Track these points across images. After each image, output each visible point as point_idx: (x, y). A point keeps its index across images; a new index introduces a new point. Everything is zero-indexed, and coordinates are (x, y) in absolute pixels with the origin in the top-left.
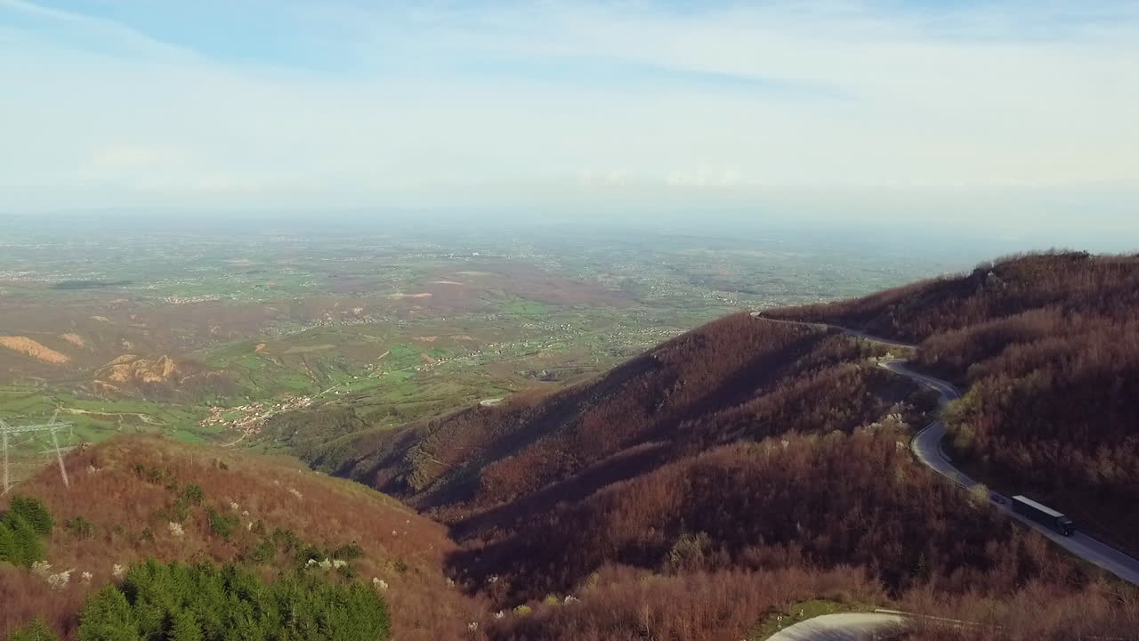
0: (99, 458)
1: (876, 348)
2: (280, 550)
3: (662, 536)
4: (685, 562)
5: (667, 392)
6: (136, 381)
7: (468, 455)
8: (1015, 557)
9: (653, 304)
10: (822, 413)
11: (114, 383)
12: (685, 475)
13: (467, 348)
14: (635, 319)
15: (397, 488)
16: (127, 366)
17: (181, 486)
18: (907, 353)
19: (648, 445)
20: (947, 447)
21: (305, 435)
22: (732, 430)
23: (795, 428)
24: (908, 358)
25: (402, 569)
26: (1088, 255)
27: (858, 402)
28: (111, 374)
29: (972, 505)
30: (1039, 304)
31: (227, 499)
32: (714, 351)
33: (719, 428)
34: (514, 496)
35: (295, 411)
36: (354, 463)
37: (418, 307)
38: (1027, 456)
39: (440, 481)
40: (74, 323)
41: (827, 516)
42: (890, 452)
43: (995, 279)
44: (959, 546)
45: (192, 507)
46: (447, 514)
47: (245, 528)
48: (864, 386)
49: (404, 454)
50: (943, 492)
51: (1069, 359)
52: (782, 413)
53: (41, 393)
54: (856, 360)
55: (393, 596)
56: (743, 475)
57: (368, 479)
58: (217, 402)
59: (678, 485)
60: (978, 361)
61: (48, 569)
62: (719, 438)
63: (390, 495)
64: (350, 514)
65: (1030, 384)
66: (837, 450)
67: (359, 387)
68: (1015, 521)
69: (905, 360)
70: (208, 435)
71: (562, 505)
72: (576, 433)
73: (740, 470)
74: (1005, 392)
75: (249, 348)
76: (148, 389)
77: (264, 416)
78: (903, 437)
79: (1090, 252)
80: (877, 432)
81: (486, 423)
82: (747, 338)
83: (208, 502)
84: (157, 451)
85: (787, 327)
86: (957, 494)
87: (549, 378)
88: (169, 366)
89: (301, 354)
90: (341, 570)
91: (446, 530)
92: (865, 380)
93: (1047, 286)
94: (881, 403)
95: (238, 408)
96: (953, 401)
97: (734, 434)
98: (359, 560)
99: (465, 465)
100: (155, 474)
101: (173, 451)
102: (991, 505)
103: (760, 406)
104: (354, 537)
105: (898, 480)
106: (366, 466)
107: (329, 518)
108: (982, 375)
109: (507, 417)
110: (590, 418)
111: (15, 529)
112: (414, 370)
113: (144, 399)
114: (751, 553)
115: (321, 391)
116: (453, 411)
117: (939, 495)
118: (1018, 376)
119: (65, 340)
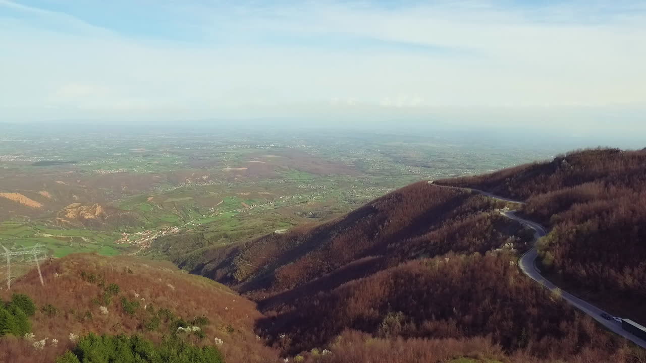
0: (61, 268)
1: (499, 203)
2: (162, 321)
3: (377, 313)
4: (390, 329)
5: (380, 227)
6: (80, 218)
7: (268, 262)
8: (576, 331)
9: (374, 174)
10: (468, 241)
11: (68, 219)
12: (391, 277)
13: (267, 199)
14: (362, 182)
15: (227, 280)
16: (75, 210)
17: (106, 284)
18: (516, 206)
19: (370, 258)
20: (538, 263)
21: (176, 249)
22: (416, 251)
23: (453, 250)
24: (517, 209)
25: (231, 330)
26: (619, 150)
27: (488, 235)
28: (66, 214)
29: (552, 300)
30: (591, 179)
31: (132, 291)
32: (407, 204)
33: (410, 248)
34: (294, 285)
35: (170, 235)
36: (203, 265)
37: (239, 176)
38: (583, 272)
39: (252, 276)
40: (45, 185)
41: (470, 304)
42: (506, 267)
43: (566, 164)
44: (545, 323)
45: (113, 297)
46: (256, 295)
47: (143, 309)
48: (492, 226)
49: (231, 260)
50: (536, 292)
51: (608, 213)
52: (446, 241)
53: (26, 225)
54: (488, 210)
55: (226, 349)
56: (423, 278)
57: (211, 275)
58: (126, 230)
59: (386, 284)
60: (557, 213)
61: (33, 338)
62: (410, 254)
63: (224, 284)
64: (201, 298)
65: (586, 228)
66: (476, 265)
67: (206, 221)
68: (577, 309)
69: (515, 210)
70: (121, 249)
71: (321, 293)
72: (329, 250)
73: (422, 275)
74: (572, 232)
75: (144, 199)
76: (87, 223)
77: (152, 238)
78: (513, 258)
79: (621, 149)
80: (499, 254)
81: (278, 243)
82: (426, 196)
83: (122, 293)
84: (93, 263)
85: (448, 190)
86: (544, 292)
87: (314, 216)
88: (99, 210)
89: (173, 203)
90: (196, 333)
91: (255, 304)
92: (492, 222)
93: (597, 168)
94: (501, 236)
95: (138, 234)
96: (543, 237)
97: (419, 252)
98: (207, 326)
99: (266, 267)
100: (91, 277)
101: (102, 263)
102: (563, 299)
103: (433, 236)
104: (204, 312)
105: (511, 284)
106: (210, 267)
107: (189, 300)
108: (559, 221)
109: (290, 240)
110: (337, 241)
111: (15, 315)
112: (237, 212)
113: (85, 228)
114: (428, 325)
115: (185, 224)
116: (259, 236)
117: (534, 293)
118: (579, 223)
119: (40, 194)
